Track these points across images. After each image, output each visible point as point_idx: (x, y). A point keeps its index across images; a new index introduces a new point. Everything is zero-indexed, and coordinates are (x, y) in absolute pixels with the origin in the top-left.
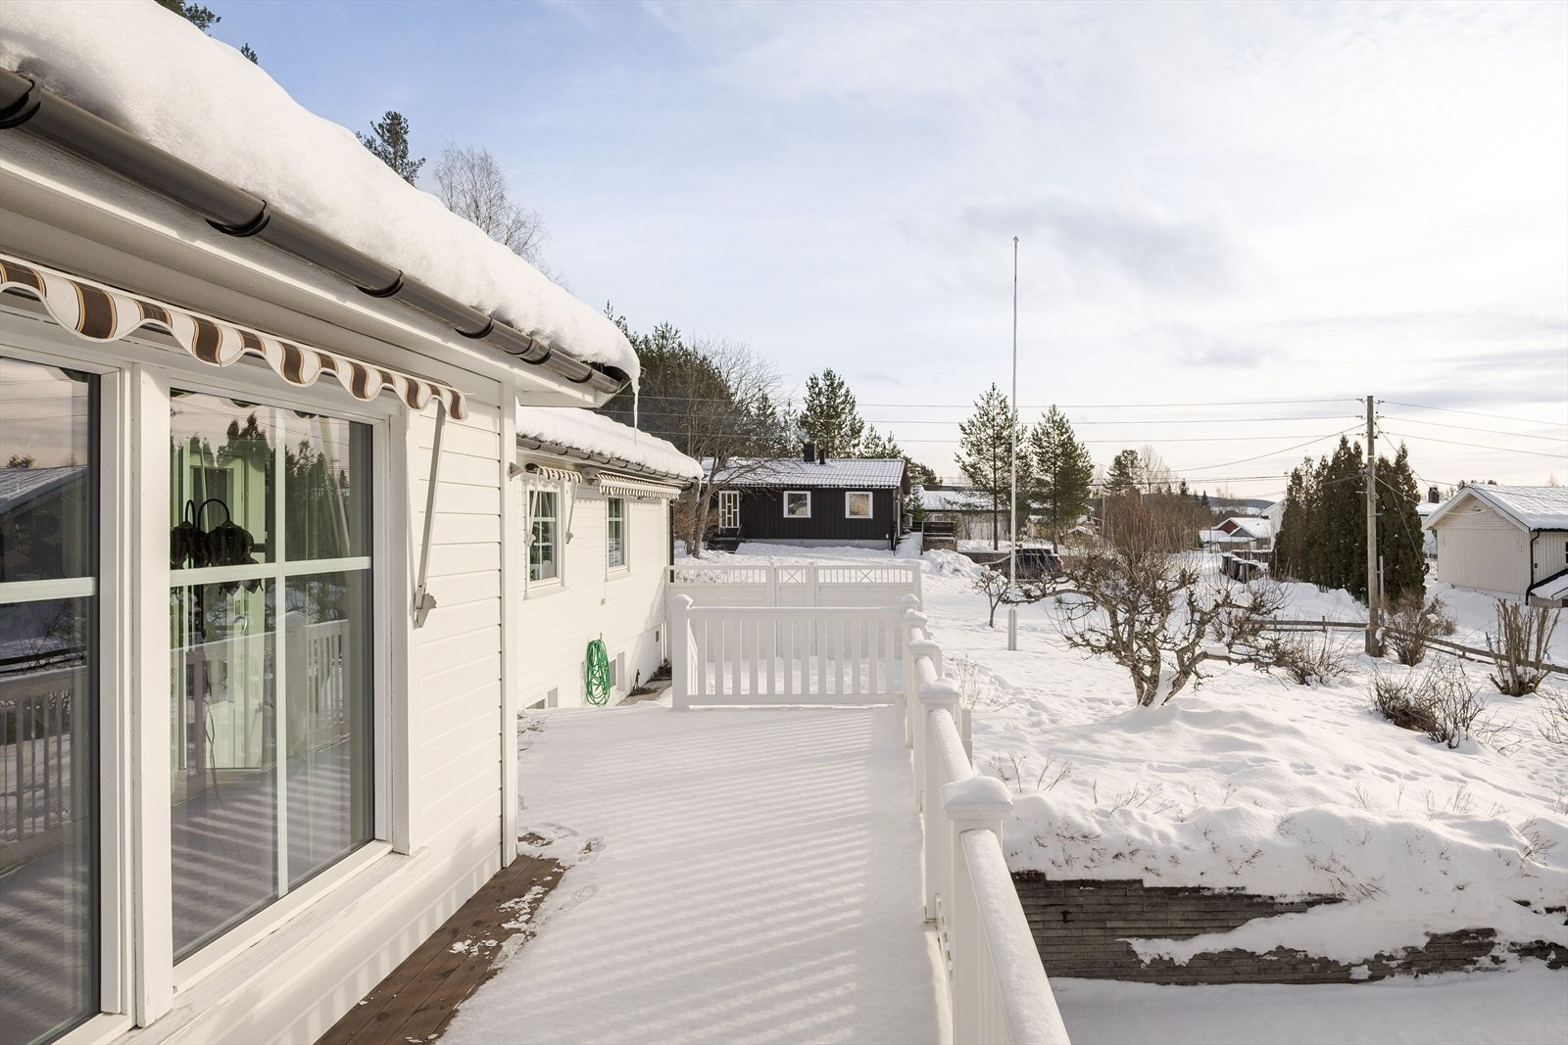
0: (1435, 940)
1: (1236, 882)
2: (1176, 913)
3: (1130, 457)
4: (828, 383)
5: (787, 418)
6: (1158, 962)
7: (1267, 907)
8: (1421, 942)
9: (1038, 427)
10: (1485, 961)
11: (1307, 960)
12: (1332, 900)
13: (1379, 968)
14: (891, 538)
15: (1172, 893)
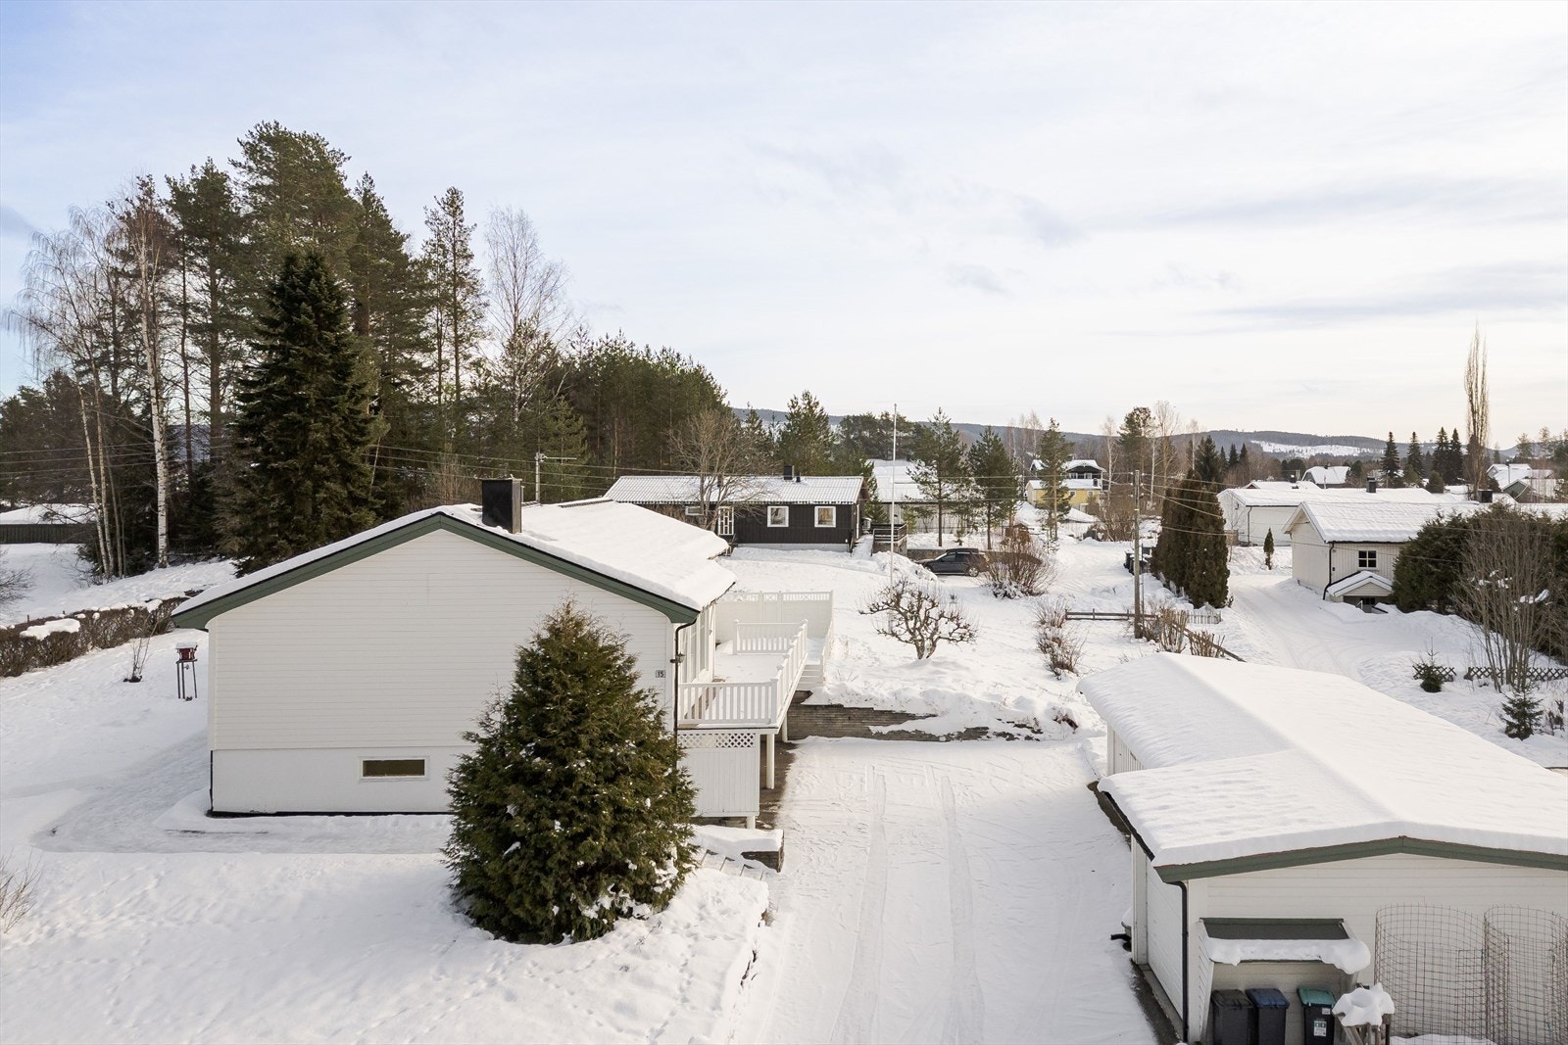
0: (968, 729)
1: (903, 710)
2: (884, 718)
3: (1142, 416)
4: (806, 402)
5: (772, 429)
6: (877, 733)
7: (913, 717)
8: (963, 730)
9: (976, 444)
10: (984, 737)
11: (925, 734)
12: (934, 716)
13: (949, 738)
14: (849, 542)
15: (882, 712)
